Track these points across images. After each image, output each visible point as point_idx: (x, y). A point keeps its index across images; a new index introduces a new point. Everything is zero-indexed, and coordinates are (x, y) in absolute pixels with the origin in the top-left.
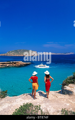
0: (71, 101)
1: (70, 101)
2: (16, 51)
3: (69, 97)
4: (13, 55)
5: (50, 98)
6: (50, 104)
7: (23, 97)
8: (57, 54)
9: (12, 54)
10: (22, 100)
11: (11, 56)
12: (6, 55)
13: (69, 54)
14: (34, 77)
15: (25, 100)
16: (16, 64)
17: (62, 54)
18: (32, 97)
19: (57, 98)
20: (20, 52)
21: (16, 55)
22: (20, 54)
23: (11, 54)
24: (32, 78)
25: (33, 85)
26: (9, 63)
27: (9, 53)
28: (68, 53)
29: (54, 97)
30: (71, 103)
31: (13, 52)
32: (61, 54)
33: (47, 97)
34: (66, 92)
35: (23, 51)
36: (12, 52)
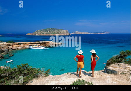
0: (118, 80)
1: (116, 79)
2: (45, 30)
3: (114, 76)
4: (42, 35)
5: (95, 77)
6: (97, 82)
7: (68, 75)
8: (91, 33)
9: (41, 33)
10: (67, 78)
11: (40, 35)
12: (33, 34)
13: (104, 33)
14: (79, 55)
15: (70, 78)
16: (46, 44)
17: (97, 33)
18: (76, 76)
19: (102, 77)
20: (50, 31)
21: (45, 35)
22: (49, 33)
23: (39, 33)
24: (77, 57)
25: (79, 64)
26: (38, 43)
27: (38, 33)
28: (102, 32)
29: (99, 76)
30: (118, 81)
31: (42, 31)
32: (95, 33)
33: (93, 76)
34: (110, 72)
35: (53, 30)
36: (40, 31)
